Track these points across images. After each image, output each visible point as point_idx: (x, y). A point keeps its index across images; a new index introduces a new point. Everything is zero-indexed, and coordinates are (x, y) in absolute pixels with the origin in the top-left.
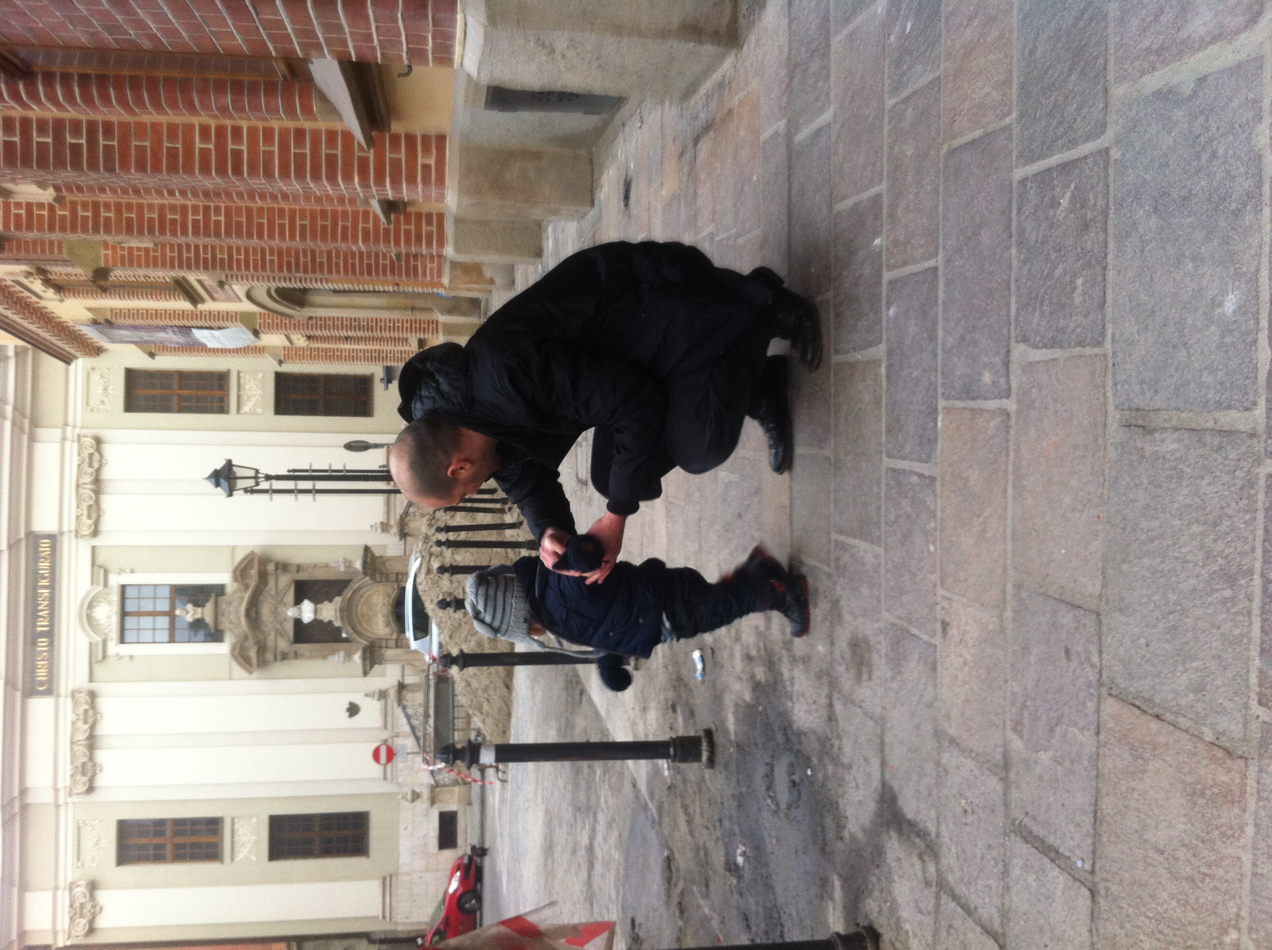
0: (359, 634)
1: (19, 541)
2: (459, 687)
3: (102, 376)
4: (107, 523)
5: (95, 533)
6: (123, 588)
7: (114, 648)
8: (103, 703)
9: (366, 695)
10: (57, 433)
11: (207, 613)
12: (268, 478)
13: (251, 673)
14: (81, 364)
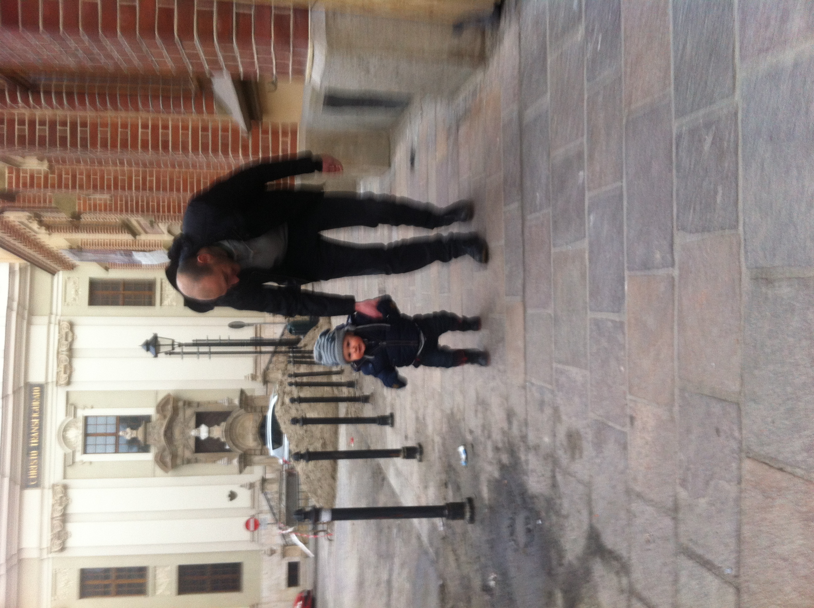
0: (237, 446)
1: (20, 388)
2: (302, 478)
3: (75, 283)
4: (77, 376)
5: (69, 383)
6: (86, 418)
7: (80, 457)
8: (73, 493)
9: (242, 486)
10: (45, 319)
11: (139, 434)
12: (180, 345)
13: (166, 471)
14: (61, 275)
